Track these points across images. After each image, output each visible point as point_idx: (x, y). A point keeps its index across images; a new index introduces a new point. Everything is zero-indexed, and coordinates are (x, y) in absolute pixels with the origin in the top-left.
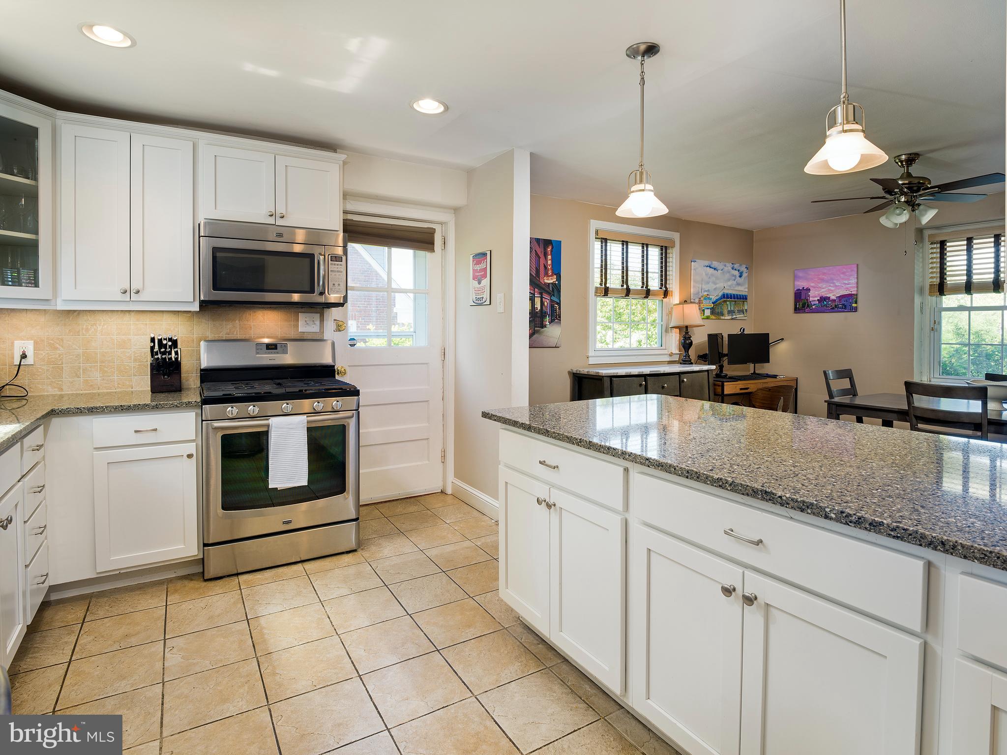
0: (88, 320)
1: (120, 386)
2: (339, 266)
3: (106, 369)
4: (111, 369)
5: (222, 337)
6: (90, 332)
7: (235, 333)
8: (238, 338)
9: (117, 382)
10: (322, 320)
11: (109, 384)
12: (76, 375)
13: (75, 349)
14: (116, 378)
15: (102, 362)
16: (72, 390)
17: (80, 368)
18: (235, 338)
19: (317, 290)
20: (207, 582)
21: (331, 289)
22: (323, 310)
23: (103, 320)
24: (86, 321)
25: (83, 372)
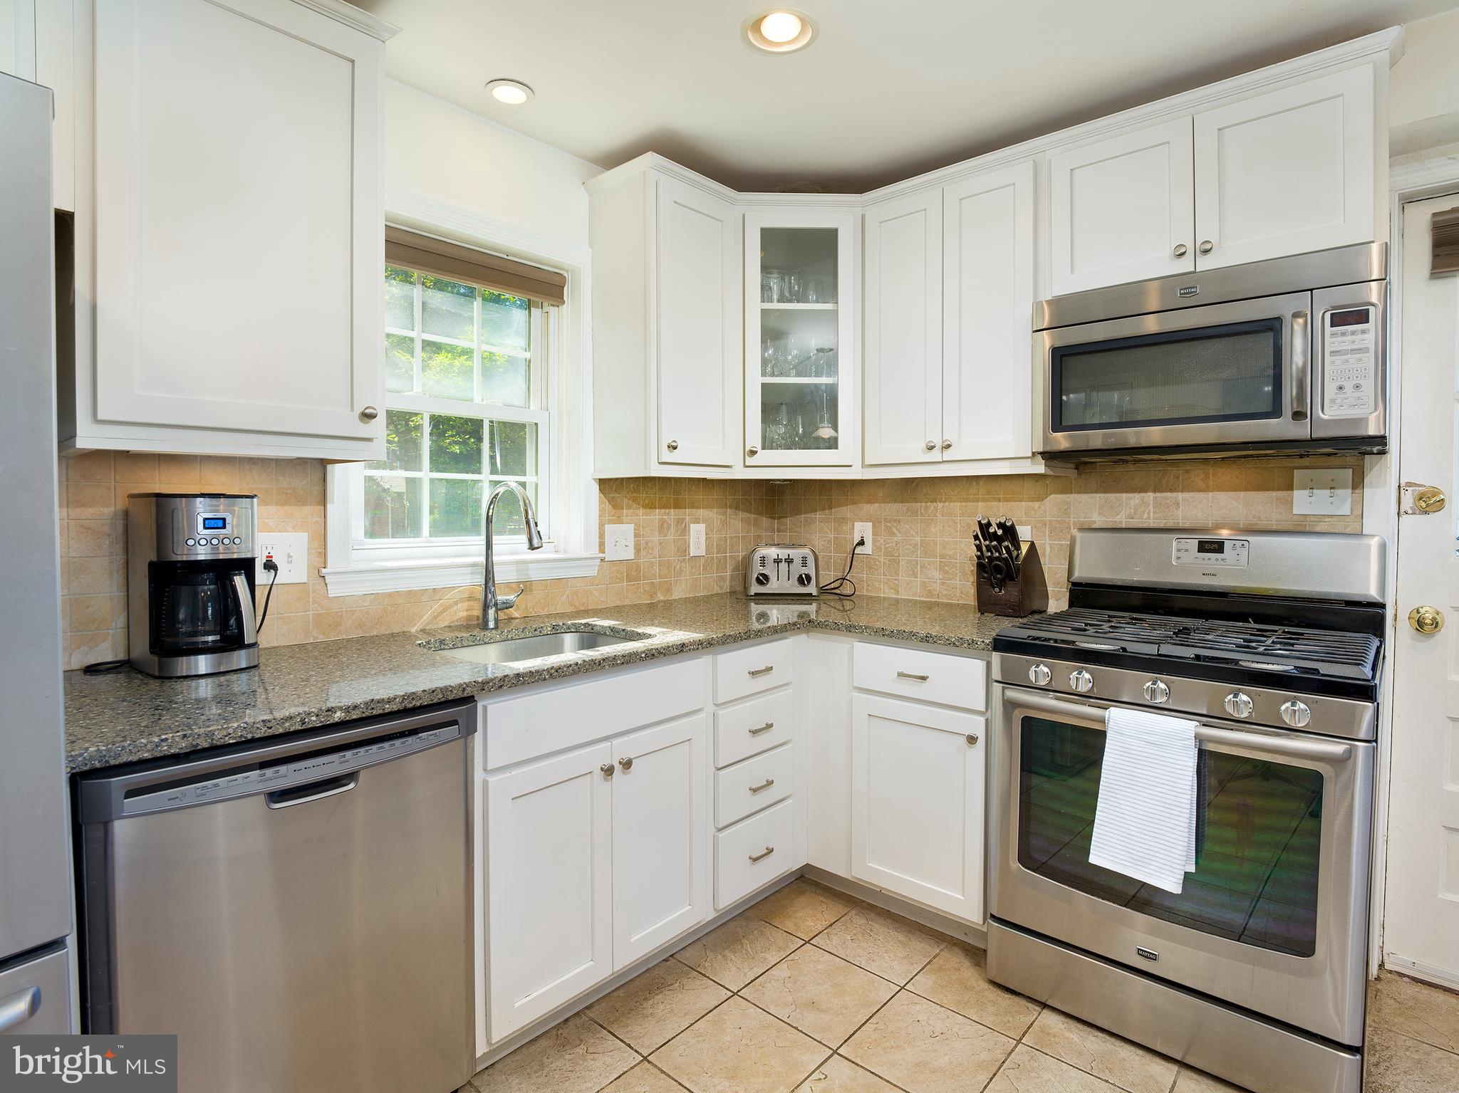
0: (928, 494)
1: (963, 596)
2: (1360, 337)
3: (946, 568)
4: (953, 568)
5: (1120, 522)
6: (930, 511)
7: (1146, 516)
8: (1152, 526)
9: (960, 589)
10: (1358, 483)
11: (950, 591)
12: (914, 573)
13: (913, 536)
14: (958, 582)
15: (942, 557)
16: (908, 595)
17: (917, 564)
18: (1145, 526)
19: (1288, 406)
20: (991, 987)
21: (1333, 401)
22: (1363, 459)
23: (944, 494)
24: (925, 495)
25: (921, 570)
